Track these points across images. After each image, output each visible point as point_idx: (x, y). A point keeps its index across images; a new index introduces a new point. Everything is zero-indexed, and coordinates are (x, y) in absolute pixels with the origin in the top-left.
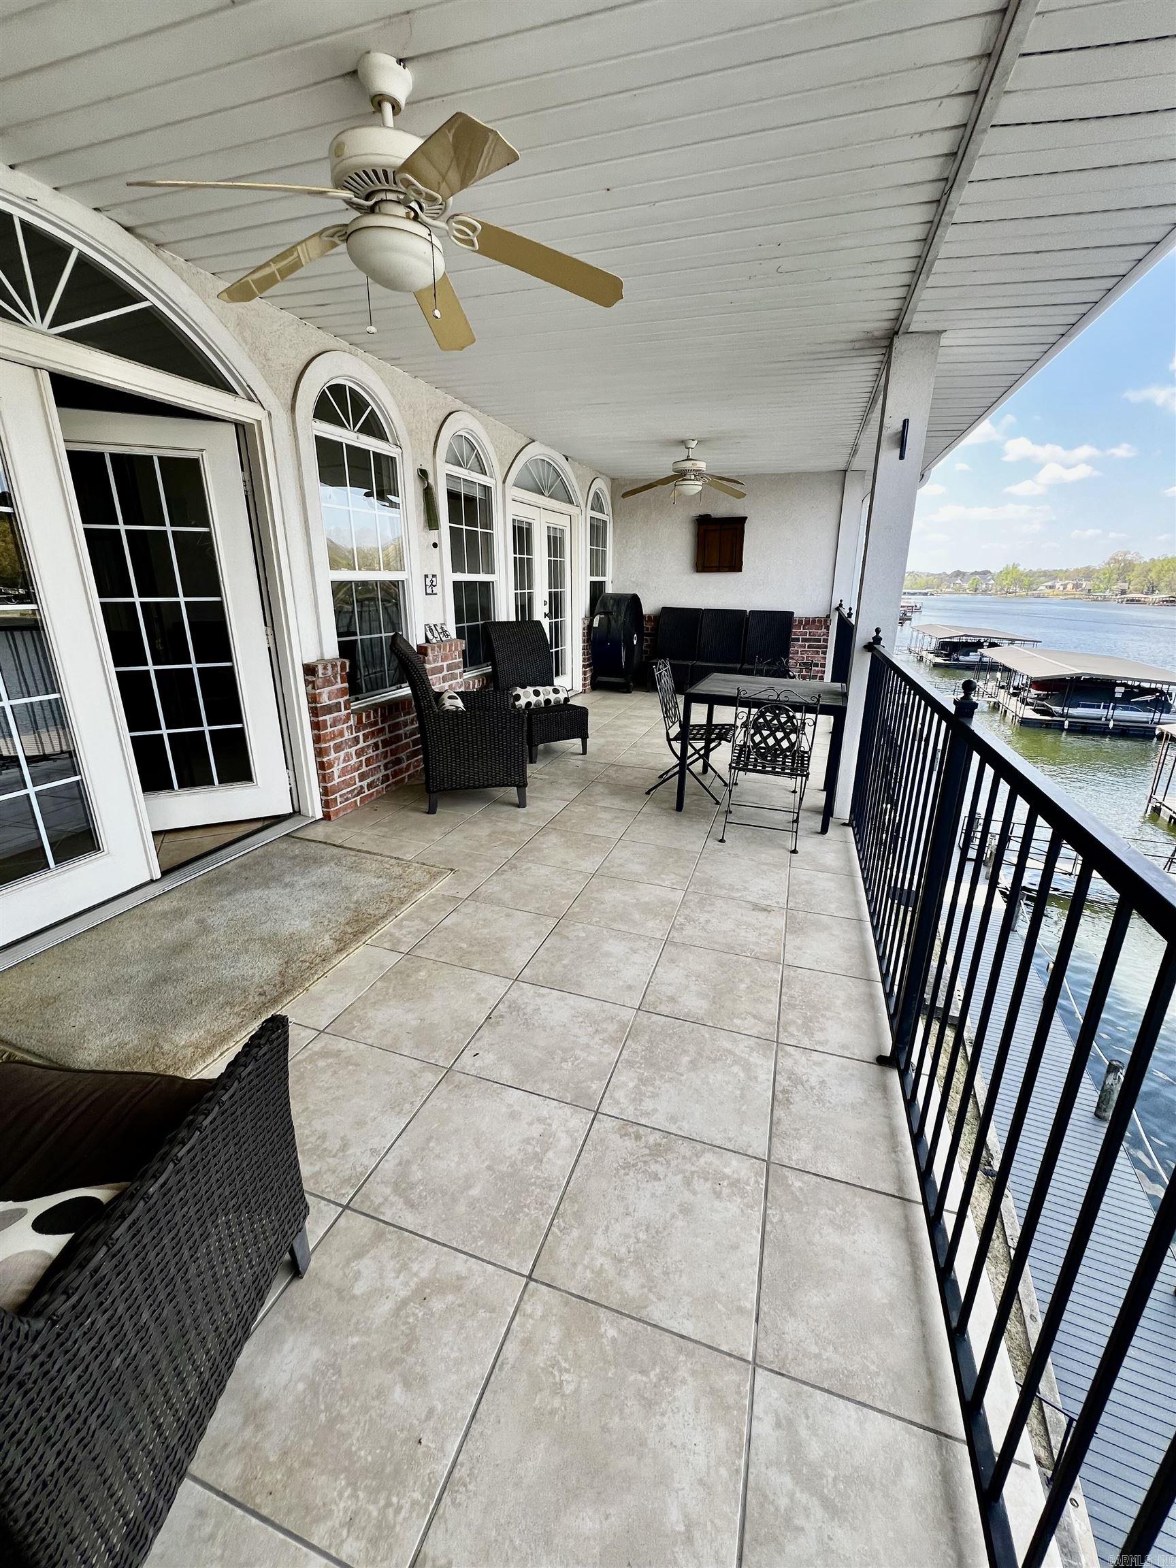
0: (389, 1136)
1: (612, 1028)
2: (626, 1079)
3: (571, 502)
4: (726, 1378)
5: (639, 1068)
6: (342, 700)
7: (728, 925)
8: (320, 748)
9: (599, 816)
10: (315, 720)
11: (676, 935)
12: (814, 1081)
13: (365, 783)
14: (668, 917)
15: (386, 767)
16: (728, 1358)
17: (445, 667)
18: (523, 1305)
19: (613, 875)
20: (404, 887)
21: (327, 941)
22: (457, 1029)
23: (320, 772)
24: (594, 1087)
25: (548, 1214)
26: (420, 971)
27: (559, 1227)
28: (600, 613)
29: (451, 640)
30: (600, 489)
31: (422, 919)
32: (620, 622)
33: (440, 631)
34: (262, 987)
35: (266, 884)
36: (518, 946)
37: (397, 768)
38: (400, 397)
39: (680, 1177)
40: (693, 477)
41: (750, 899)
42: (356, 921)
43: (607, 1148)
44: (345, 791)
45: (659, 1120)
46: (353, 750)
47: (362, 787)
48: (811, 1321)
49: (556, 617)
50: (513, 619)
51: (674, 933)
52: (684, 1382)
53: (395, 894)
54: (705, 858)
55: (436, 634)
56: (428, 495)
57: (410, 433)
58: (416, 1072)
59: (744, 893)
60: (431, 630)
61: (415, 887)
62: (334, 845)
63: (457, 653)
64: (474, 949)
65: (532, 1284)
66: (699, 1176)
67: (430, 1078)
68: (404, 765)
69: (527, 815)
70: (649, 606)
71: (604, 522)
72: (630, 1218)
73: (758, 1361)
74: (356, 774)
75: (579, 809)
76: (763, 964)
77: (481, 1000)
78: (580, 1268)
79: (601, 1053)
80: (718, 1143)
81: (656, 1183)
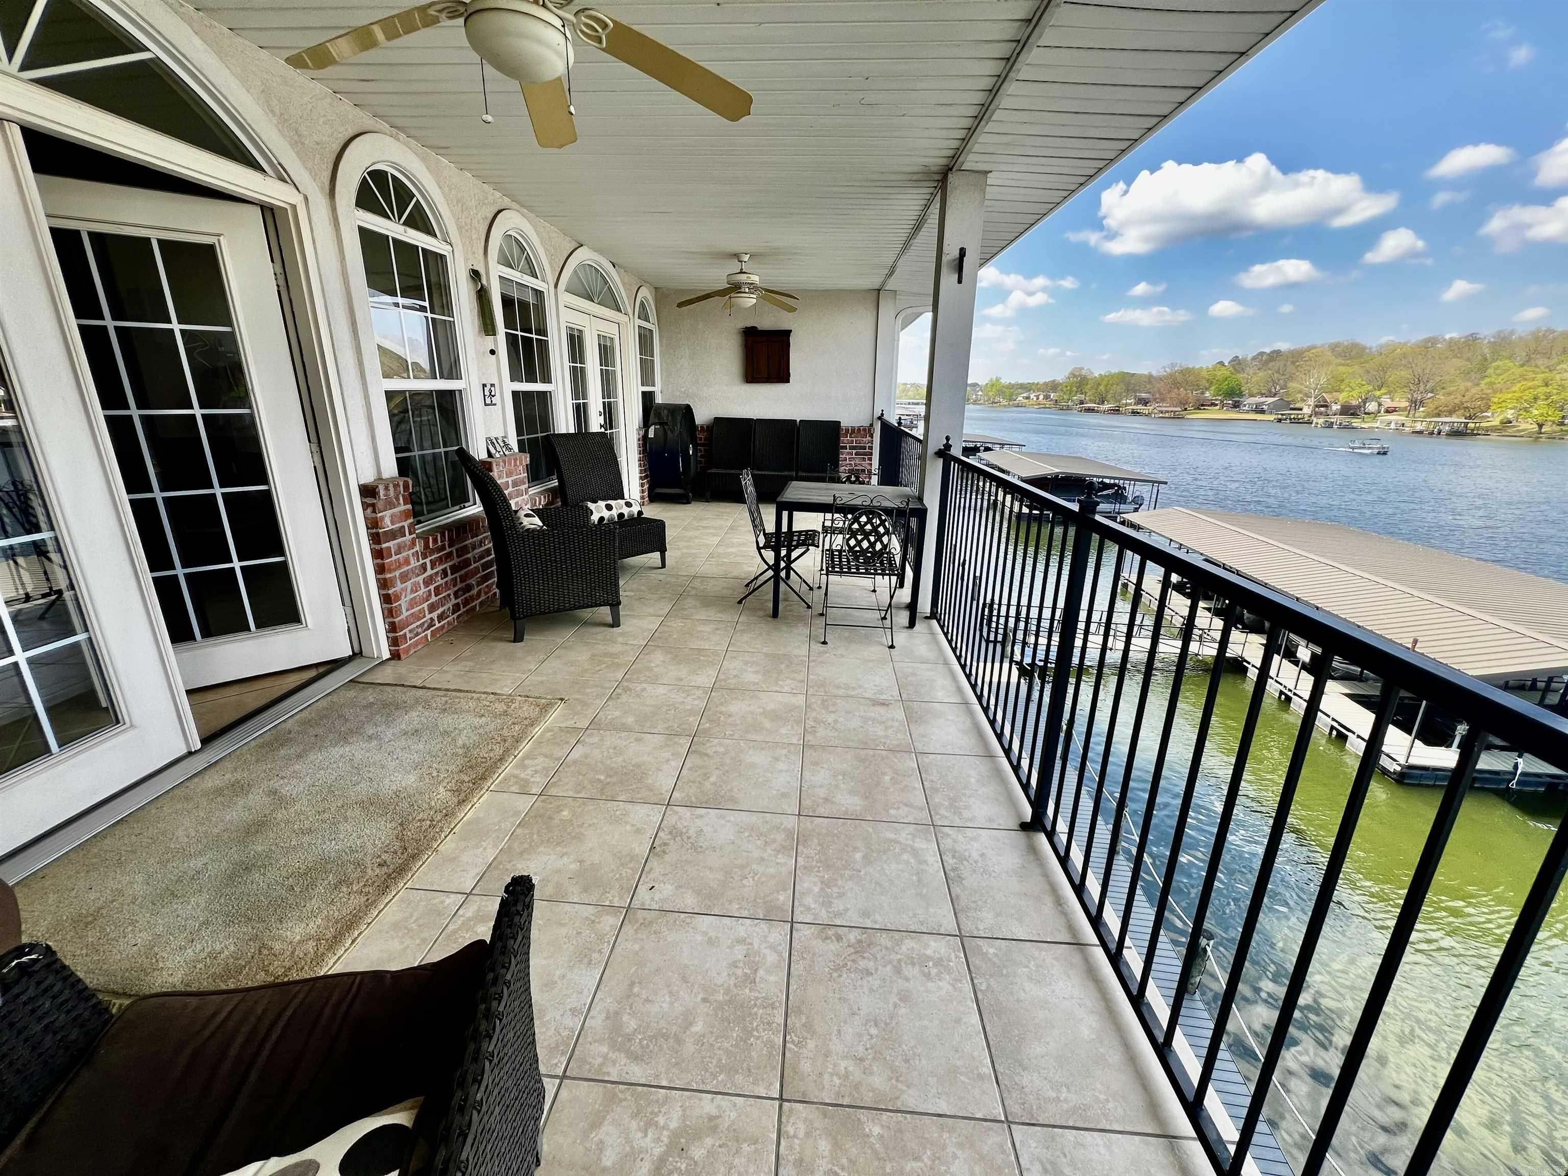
0: (586, 991)
1: (780, 837)
2: (809, 883)
3: (619, 310)
4: (990, 1142)
5: (818, 872)
6: (406, 524)
7: (855, 723)
8: (385, 580)
9: (699, 629)
10: (377, 547)
11: (811, 738)
12: (975, 855)
13: (435, 615)
14: (798, 722)
15: (456, 595)
16: (985, 1124)
17: (510, 483)
18: (783, 1129)
19: (732, 687)
20: (514, 724)
21: (442, 794)
22: (622, 865)
23: (385, 606)
24: (782, 898)
25: (779, 1032)
26: (561, 811)
27: (793, 1042)
28: (655, 424)
29: (515, 454)
30: (645, 298)
31: (546, 756)
32: (677, 433)
33: (502, 444)
34: (379, 856)
35: (344, 738)
36: (659, 769)
37: (467, 595)
38: (447, 189)
39: (889, 968)
40: (747, 290)
41: (867, 695)
42: (471, 767)
43: (814, 954)
44: (414, 625)
45: (853, 918)
46: (420, 579)
47: (432, 619)
48: (1042, 1071)
49: (611, 428)
50: (572, 431)
51: (809, 737)
52: (955, 1157)
53: (505, 732)
54: (813, 661)
55: (499, 449)
56: (482, 296)
57: (460, 228)
58: (593, 918)
59: (860, 690)
60: (493, 443)
61: (526, 722)
62: (415, 687)
63: (521, 468)
64: (614, 779)
65: (786, 1105)
66: (906, 963)
67: (610, 922)
68: (475, 592)
69: (622, 634)
70: (702, 416)
71: (651, 331)
72: (857, 1017)
73: (1010, 1119)
74: (425, 605)
75: (677, 624)
76: (898, 755)
77: (638, 831)
78: (826, 1076)
79: (778, 864)
80: (912, 928)
81: (870, 979)
